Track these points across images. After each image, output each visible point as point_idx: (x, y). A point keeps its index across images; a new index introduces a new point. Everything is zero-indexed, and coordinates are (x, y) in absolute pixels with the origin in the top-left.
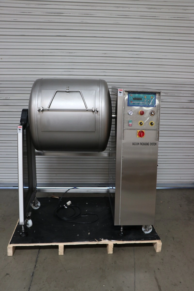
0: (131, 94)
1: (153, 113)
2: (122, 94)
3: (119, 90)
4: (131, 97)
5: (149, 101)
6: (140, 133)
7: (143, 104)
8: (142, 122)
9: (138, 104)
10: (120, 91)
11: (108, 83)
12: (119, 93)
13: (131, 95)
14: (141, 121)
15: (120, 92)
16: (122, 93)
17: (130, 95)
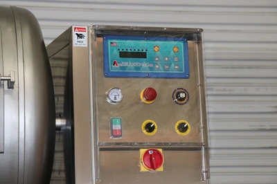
0: (113, 41)
1: (182, 95)
2: (85, 40)
3: (75, 28)
4: (112, 51)
5: (167, 59)
6: (148, 157)
7: (151, 68)
8: (151, 124)
9: (137, 68)
10: (79, 33)
11: (40, 23)
12: (75, 37)
13: (112, 43)
14: (150, 121)
15: (80, 36)
16: (86, 38)
17: (109, 41)
